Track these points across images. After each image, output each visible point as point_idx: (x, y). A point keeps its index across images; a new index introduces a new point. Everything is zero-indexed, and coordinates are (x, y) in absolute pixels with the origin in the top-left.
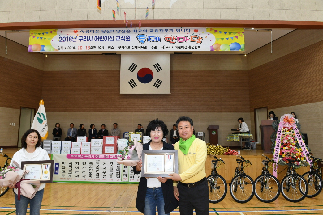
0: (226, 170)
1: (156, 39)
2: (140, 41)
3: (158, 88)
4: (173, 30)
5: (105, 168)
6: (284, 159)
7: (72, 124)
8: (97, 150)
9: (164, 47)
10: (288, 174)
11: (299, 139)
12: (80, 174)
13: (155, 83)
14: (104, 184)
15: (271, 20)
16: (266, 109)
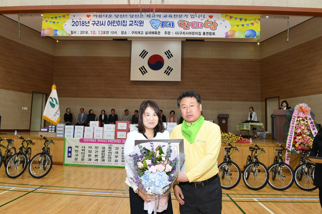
0: (237, 158)
1: (170, 24)
2: (153, 26)
3: (168, 75)
4: (187, 15)
5: (117, 153)
6: (297, 149)
7: (82, 109)
8: (109, 135)
9: (178, 32)
10: (301, 163)
11: (313, 129)
12: (93, 158)
13: (166, 71)
14: (116, 168)
15: (289, 6)
16: (278, 98)
